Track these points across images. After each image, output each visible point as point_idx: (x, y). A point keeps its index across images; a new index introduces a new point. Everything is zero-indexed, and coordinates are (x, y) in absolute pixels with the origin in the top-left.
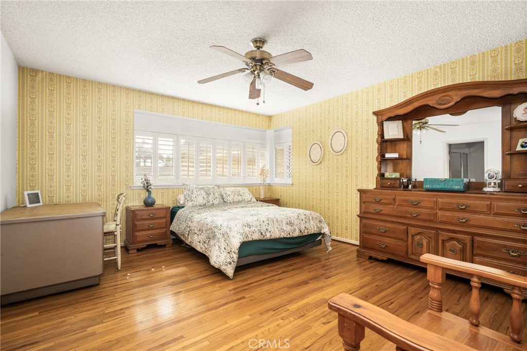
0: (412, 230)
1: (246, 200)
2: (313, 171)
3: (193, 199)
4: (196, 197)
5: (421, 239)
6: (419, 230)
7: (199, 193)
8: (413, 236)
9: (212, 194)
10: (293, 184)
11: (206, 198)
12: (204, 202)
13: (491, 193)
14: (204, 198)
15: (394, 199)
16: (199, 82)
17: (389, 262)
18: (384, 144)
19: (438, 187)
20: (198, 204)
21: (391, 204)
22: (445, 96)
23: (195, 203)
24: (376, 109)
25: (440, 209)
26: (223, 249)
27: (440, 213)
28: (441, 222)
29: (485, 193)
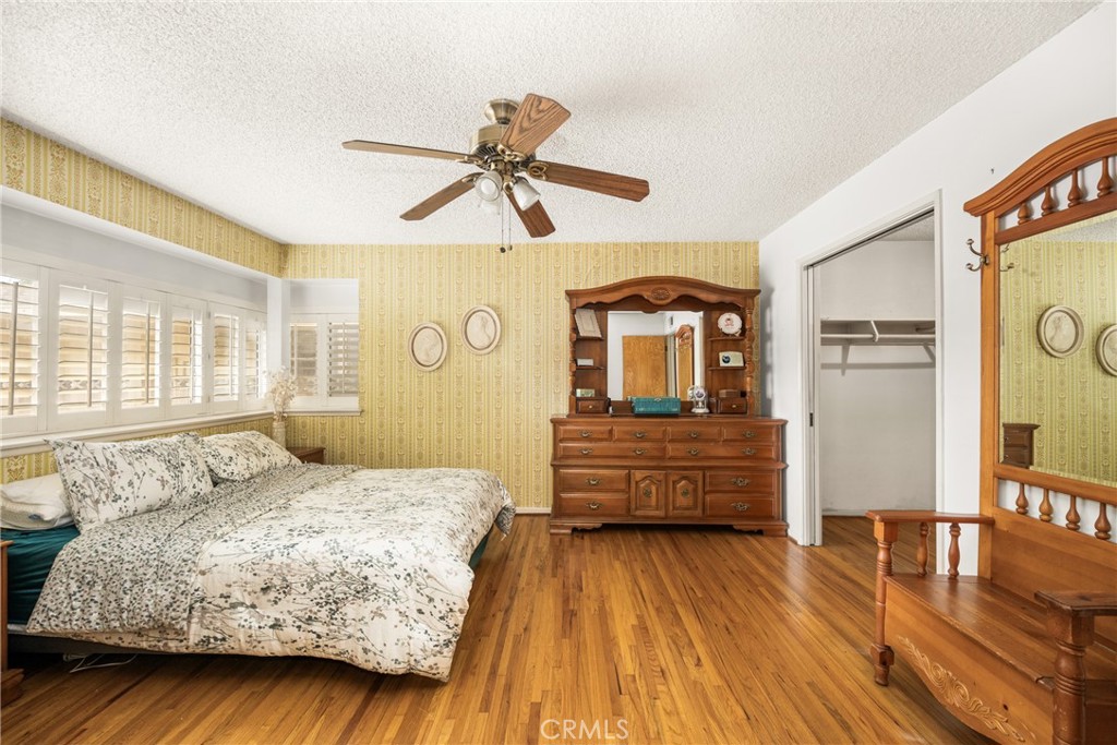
0: (638, 475)
1: (279, 465)
2: (420, 383)
3: (118, 491)
4: (131, 484)
5: (648, 485)
6: (647, 473)
7: (139, 467)
8: (637, 483)
9: (188, 463)
10: (362, 411)
11: (172, 482)
12: (166, 494)
13: (702, 415)
14: (163, 482)
15: (611, 431)
16: (346, 144)
17: (607, 528)
18: (579, 343)
19: (654, 410)
20: (142, 505)
21: (606, 440)
22: (661, 289)
23: (131, 506)
24: (572, 287)
25: (671, 441)
26: (415, 615)
27: (670, 447)
28: (671, 458)
29: (695, 415)
